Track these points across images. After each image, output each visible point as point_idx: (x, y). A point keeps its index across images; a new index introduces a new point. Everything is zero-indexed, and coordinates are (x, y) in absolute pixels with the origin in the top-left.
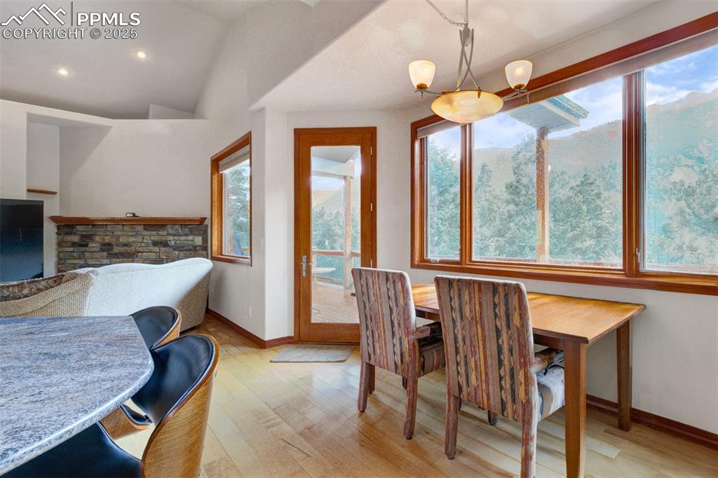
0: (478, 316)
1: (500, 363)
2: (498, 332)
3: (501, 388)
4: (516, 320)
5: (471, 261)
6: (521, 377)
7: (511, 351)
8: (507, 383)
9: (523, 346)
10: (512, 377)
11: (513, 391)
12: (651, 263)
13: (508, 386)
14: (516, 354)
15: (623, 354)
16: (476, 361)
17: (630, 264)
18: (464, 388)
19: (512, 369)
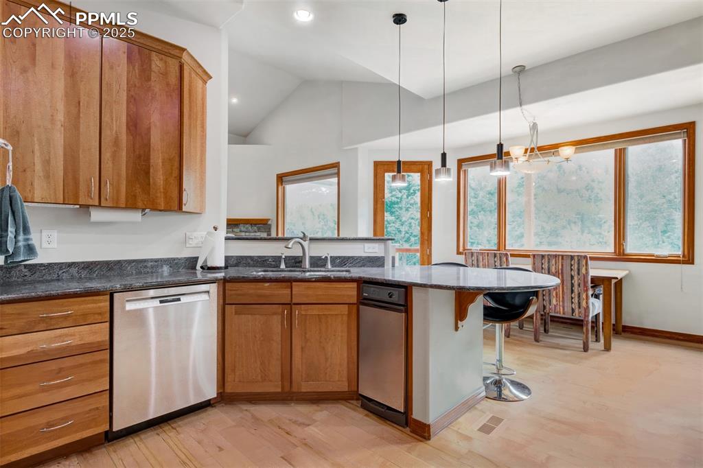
0: (560, 272)
1: (572, 291)
2: (572, 277)
3: (572, 303)
4: (583, 271)
5: (505, 249)
6: (584, 296)
7: (579, 285)
8: (576, 300)
9: (585, 283)
10: (579, 297)
11: (579, 303)
12: (631, 248)
13: (577, 301)
14: (582, 285)
15: (619, 294)
16: (556, 293)
17: (620, 249)
18: (547, 307)
19: (579, 294)
